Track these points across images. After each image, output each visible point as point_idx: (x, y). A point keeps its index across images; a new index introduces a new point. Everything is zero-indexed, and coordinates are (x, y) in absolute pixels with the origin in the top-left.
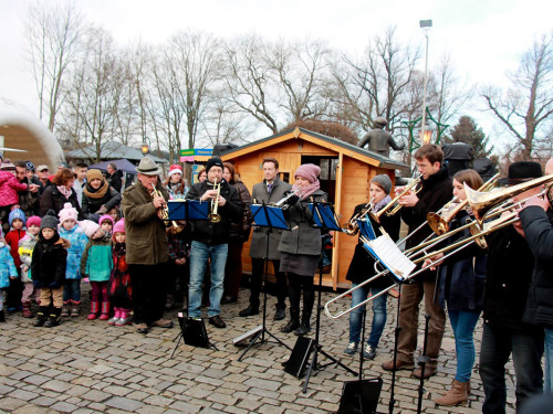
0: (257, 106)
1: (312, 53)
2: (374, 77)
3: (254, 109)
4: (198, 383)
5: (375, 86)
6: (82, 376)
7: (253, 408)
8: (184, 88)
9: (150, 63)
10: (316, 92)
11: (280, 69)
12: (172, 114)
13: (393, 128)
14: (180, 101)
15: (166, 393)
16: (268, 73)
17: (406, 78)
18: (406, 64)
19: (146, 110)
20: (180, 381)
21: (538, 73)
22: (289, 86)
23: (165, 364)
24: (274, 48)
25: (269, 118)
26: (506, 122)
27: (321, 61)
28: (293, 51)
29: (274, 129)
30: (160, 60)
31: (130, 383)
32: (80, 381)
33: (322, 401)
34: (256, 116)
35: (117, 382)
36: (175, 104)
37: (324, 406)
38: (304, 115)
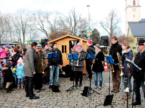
0: (42, 28)
1: (55, 14)
2: (71, 20)
3: (41, 29)
4: (63, 102)
5: (71, 22)
6: (31, 104)
7: (82, 106)
8: (21, 24)
9: (11, 18)
10: (57, 24)
11: (47, 18)
12: (18, 32)
13: (76, 32)
14: (20, 28)
15: (57, 105)
16: (44, 19)
17: (79, 20)
18: (78, 16)
19: (11, 31)
20: (58, 102)
21: (112, 17)
22: (50, 22)
23: (51, 98)
24: (45, 13)
25: (45, 31)
26: (106, 30)
27: (58, 16)
28: (50, 14)
29: (47, 34)
30: (14, 17)
31: (46, 104)
32: (32, 105)
33: (97, 102)
34: (41, 31)
35: (42, 104)
36: (19, 28)
37: (97, 103)
38: (54, 30)
